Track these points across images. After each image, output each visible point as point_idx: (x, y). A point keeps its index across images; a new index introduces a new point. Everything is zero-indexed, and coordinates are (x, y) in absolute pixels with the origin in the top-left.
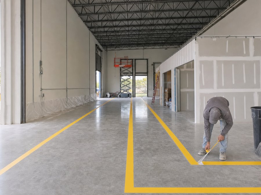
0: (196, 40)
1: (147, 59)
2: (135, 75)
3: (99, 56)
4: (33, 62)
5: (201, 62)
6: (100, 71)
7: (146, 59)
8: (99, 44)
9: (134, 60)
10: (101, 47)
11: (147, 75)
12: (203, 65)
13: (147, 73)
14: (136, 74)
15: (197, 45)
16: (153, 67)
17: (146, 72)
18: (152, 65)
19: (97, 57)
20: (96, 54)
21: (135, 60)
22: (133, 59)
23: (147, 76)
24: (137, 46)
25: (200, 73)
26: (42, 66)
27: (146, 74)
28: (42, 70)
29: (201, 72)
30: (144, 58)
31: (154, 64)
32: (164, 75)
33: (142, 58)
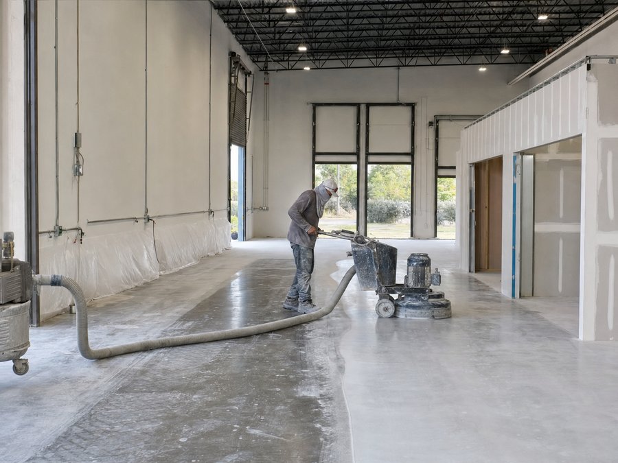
0: (589, 67)
1: (412, 106)
2: (367, 163)
3: (241, 91)
4: (57, 138)
5: (607, 144)
6: (243, 144)
7: (408, 105)
8: (240, 51)
9: (363, 108)
10: (246, 61)
11: (412, 163)
12: (610, 155)
13: (412, 154)
14: (371, 159)
15: (594, 87)
16: (432, 130)
17: (408, 150)
18: (431, 124)
19: (233, 95)
20: (230, 84)
21: (368, 105)
22: (358, 105)
23: (409, 167)
24: (377, 58)
25: (600, 178)
26: (81, 150)
27: (408, 159)
28: (81, 163)
29: (605, 176)
30: (402, 100)
31: (437, 122)
32: (473, 169)
33: (394, 100)
